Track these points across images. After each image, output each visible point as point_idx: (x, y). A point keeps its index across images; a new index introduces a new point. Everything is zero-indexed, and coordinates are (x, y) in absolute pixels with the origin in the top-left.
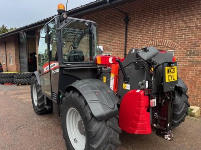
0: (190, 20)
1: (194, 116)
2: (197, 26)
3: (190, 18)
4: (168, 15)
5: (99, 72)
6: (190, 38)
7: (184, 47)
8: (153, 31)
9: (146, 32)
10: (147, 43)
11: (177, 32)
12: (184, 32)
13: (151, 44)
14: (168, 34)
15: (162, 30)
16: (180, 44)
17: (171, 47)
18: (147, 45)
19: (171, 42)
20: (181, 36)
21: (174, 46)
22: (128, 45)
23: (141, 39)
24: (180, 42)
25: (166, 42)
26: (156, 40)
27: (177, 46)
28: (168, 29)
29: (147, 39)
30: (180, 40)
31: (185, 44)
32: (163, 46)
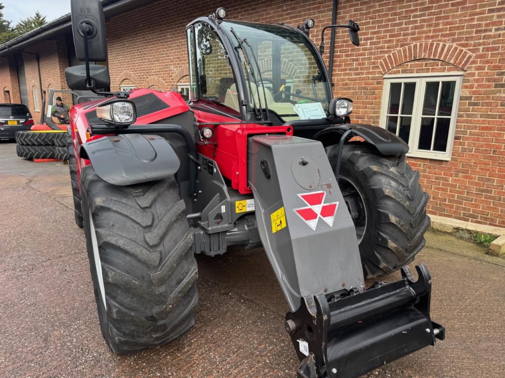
1: (497, 255)
7: (492, 63)
8: (406, 17)
9: (389, 20)
10: (390, 51)
11: (476, 17)
12: (495, 19)
13: (400, 56)
14: (448, 24)
15: (434, 14)
16: (481, 52)
17: (455, 62)
18: (389, 57)
19: (456, 49)
20: (486, 31)
21: (465, 59)
22: (339, 56)
23: (374, 40)
24: (481, 48)
25: (443, 49)
26: (414, 43)
27: (471, 60)
28: (451, 11)
29: (389, 41)
30: (481, 41)
31: (494, 54)
32: (433, 60)
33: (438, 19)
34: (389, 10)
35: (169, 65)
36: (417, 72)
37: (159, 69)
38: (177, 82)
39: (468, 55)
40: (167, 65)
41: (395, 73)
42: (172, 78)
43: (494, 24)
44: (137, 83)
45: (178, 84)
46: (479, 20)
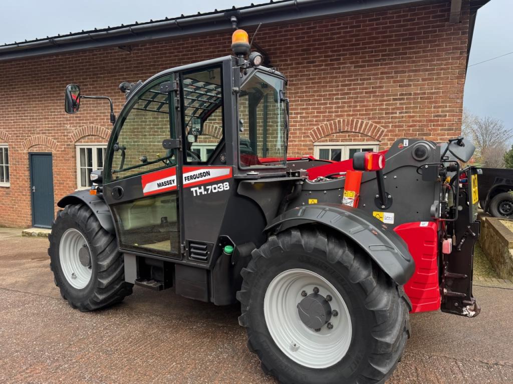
0: (411, 80)
2: (424, 93)
3: (409, 76)
4: (364, 66)
5: (300, 187)
6: (410, 117)
7: (399, 136)
8: (330, 98)
9: (315, 100)
10: (318, 124)
11: (385, 103)
12: (398, 105)
13: (327, 128)
14: (364, 106)
15: (352, 98)
16: (390, 128)
17: (372, 134)
18: (318, 129)
19: (371, 125)
20: (392, 113)
21: (379, 133)
22: (271, 126)
23: (304, 115)
24: (390, 125)
25: (361, 125)
26: (338, 119)
27: (384, 134)
28: (365, 97)
29: (316, 117)
30: (390, 120)
31: (400, 130)
32: (354, 132)
33: (356, 102)
34: (315, 92)
35: (64, 124)
36: (341, 141)
37: (48, 127)
38: (75, 142)
39: (381, 130)
40: (61, 124)
41: (323, 141)
42: (68, 137)
43: (398, 109)
44: (12, 142)
45: (76, 144)
46: (386, 105)
